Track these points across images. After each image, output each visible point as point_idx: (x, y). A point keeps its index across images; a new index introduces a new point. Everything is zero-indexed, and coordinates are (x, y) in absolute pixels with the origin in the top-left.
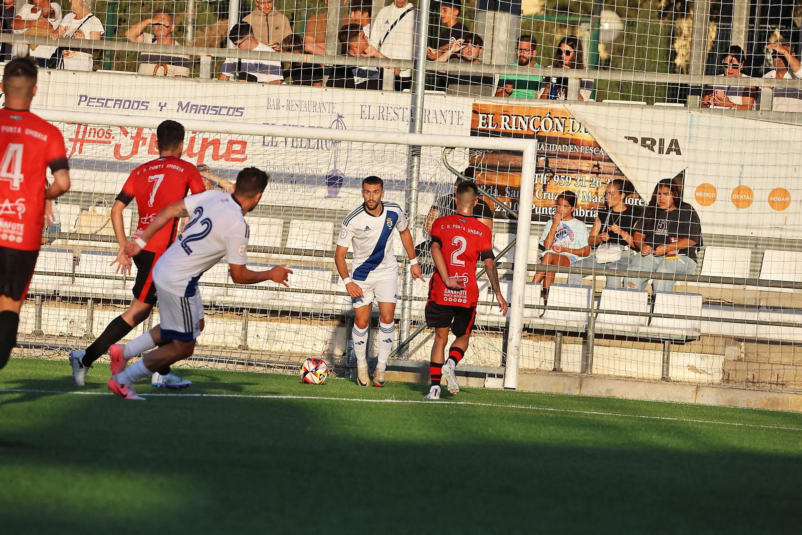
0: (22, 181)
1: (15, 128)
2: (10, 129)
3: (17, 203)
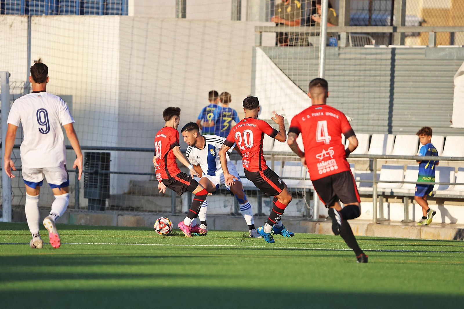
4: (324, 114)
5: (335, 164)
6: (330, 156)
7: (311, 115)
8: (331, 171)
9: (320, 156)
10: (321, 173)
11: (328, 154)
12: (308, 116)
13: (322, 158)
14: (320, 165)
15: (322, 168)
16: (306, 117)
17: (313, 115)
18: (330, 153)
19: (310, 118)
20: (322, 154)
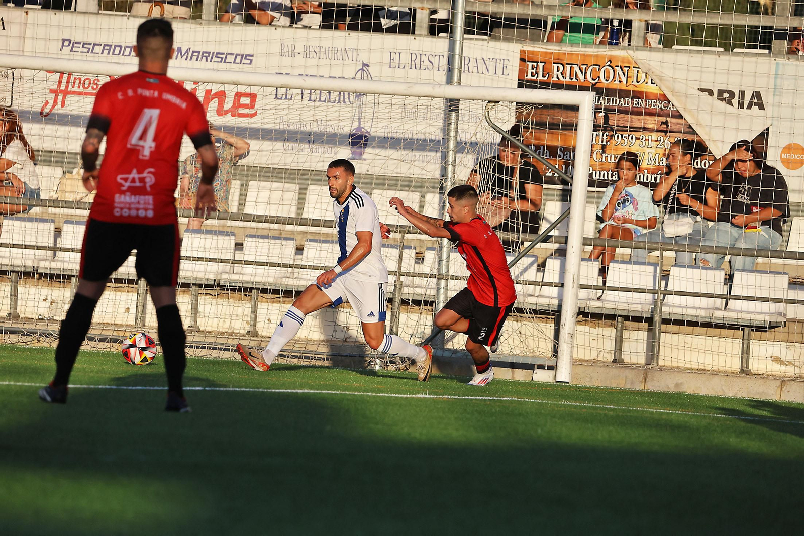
0: (153, 149)
1: (152, 92)
2: (147, 93)
3: (145, 175)
4: (160, 95)
5: (151, 207)
6: (144, 187)
7: (135, 92)
8: (137, 216)
9: (126, 180)
10: (117, 212)
11: (142, 180)
12: (130, 93)
13: (127, 184)
14: (120, 197)
15: (122, 206)
16: (125, 94)
17: (140, 91)
18: (148, 180)
19: (132, 97)
20: (131, 176)
